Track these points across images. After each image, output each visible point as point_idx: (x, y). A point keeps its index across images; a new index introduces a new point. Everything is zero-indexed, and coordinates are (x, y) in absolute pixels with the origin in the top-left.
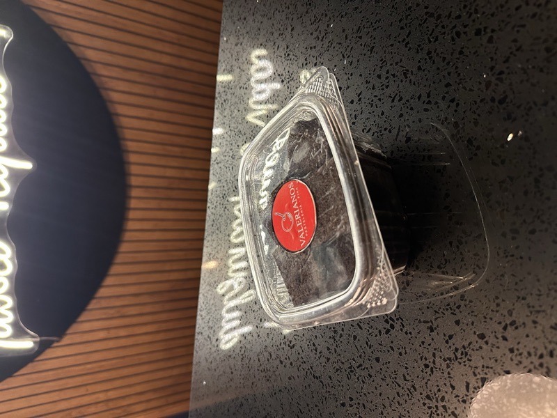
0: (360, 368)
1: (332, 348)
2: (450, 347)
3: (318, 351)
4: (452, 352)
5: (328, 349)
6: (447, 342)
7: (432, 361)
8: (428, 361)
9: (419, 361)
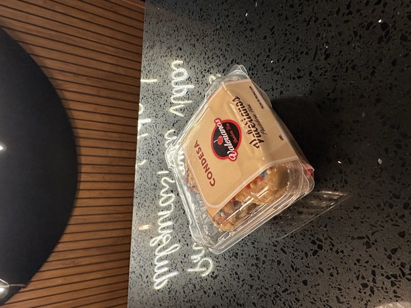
0: (286, 293)
1: (255, 275)
2: (394, 263)
3: (241, 279)
4: (397, 268)
5: (251, 276)
6: (390, 257)
7: (371, 279)
8: (366, 280)
9: (355, 281)
